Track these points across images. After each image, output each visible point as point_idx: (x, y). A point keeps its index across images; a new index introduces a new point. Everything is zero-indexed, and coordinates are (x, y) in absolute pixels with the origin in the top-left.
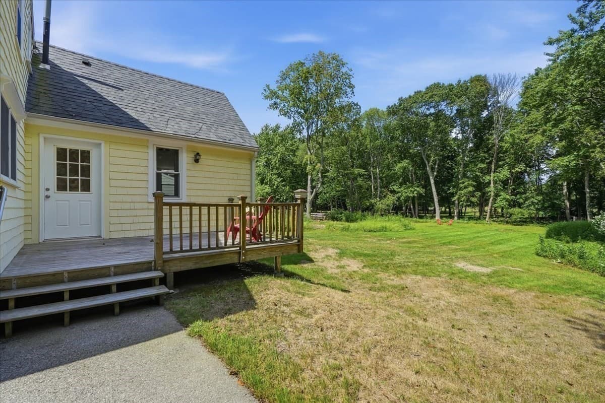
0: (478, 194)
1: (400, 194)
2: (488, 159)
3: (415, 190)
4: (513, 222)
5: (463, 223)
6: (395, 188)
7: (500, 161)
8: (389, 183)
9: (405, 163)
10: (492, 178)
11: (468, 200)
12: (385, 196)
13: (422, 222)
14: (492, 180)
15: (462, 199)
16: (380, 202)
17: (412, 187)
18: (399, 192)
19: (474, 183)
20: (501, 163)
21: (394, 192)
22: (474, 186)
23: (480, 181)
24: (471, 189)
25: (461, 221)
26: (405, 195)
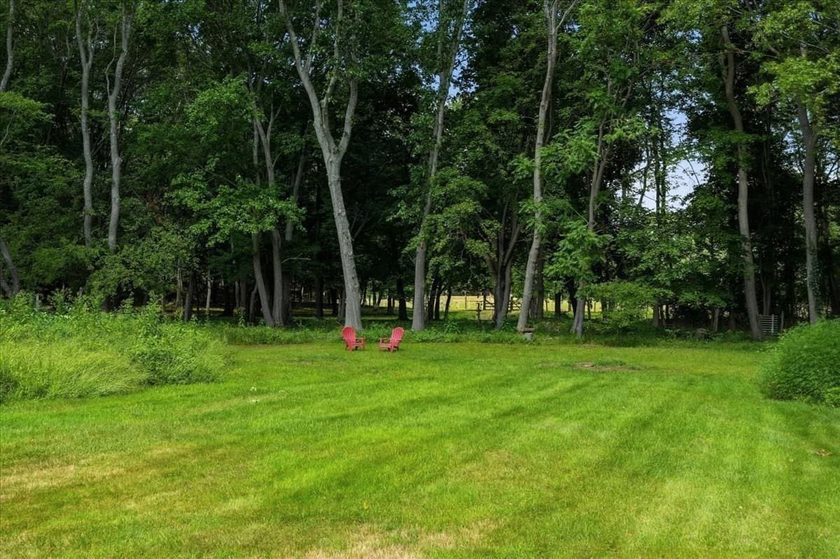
0: (492, 227)
1: (205, 225)
2: (524, 96)
3: (269, 209)
4: (607, 334)
5: (441, 340)
6: (189, 197)
7: (565, 104)
8: (163, 178)
9: (228, 90)
10: (538, 161)
11: (457, 249)
12: (142, 233)
13: (289, 342)
14: (537, 173)
15: (439, 246)
16: (119, 257)
17: (255, 194)
18: (202, 215)
19: (479, 185)
20: (566, 112)
21: (184, 215)
22: (478, 196)
23: (498, 174)
24: (468, 206)
25: (432, 334)
26: (226, 226)
